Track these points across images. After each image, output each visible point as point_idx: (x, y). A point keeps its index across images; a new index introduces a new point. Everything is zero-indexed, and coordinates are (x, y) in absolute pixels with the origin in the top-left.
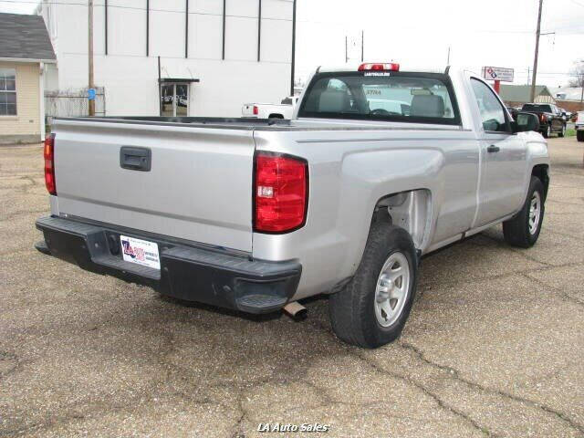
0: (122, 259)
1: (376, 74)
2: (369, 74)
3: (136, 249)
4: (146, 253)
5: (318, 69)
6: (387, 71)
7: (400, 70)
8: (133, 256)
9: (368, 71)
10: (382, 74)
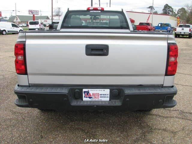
0: (82, 100)
1: (95, 11)
2: (92, 11)
3: (93, 94)
4: (100, 95)
5: (68, 9)
6: (99, 10)
7: (105, 10)
8: (90, 98)
9: (91, 10)
10: (97, 11)
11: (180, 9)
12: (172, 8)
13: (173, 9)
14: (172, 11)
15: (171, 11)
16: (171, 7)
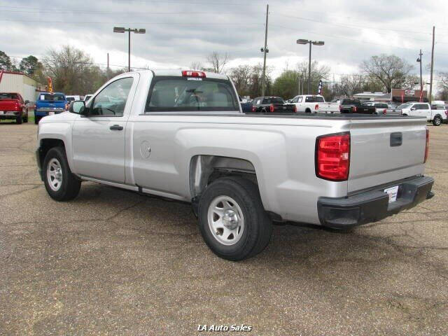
1: (194, 79)
2: (190, 79)
4: (393, 194)
6: (200, 77)
7: (206, 77)
10: (197, 79)
11: (26, 59)
12: (6, 56)
13: (8, 58)
14: (8, 63)
15: (4, 64)
16: (3, 53)
